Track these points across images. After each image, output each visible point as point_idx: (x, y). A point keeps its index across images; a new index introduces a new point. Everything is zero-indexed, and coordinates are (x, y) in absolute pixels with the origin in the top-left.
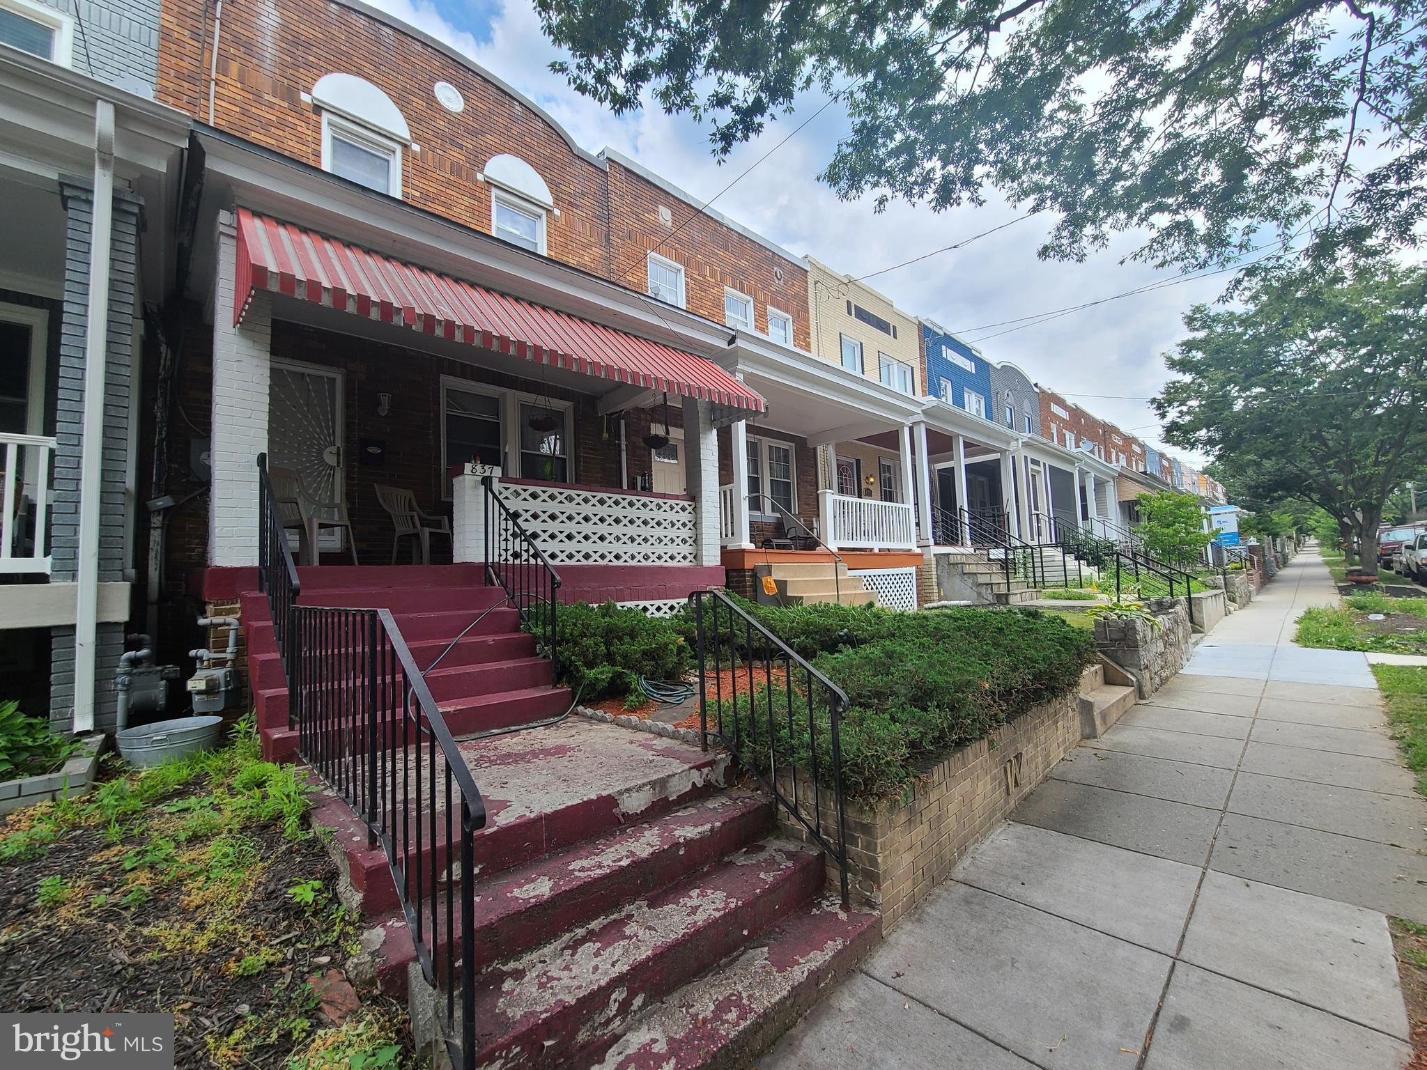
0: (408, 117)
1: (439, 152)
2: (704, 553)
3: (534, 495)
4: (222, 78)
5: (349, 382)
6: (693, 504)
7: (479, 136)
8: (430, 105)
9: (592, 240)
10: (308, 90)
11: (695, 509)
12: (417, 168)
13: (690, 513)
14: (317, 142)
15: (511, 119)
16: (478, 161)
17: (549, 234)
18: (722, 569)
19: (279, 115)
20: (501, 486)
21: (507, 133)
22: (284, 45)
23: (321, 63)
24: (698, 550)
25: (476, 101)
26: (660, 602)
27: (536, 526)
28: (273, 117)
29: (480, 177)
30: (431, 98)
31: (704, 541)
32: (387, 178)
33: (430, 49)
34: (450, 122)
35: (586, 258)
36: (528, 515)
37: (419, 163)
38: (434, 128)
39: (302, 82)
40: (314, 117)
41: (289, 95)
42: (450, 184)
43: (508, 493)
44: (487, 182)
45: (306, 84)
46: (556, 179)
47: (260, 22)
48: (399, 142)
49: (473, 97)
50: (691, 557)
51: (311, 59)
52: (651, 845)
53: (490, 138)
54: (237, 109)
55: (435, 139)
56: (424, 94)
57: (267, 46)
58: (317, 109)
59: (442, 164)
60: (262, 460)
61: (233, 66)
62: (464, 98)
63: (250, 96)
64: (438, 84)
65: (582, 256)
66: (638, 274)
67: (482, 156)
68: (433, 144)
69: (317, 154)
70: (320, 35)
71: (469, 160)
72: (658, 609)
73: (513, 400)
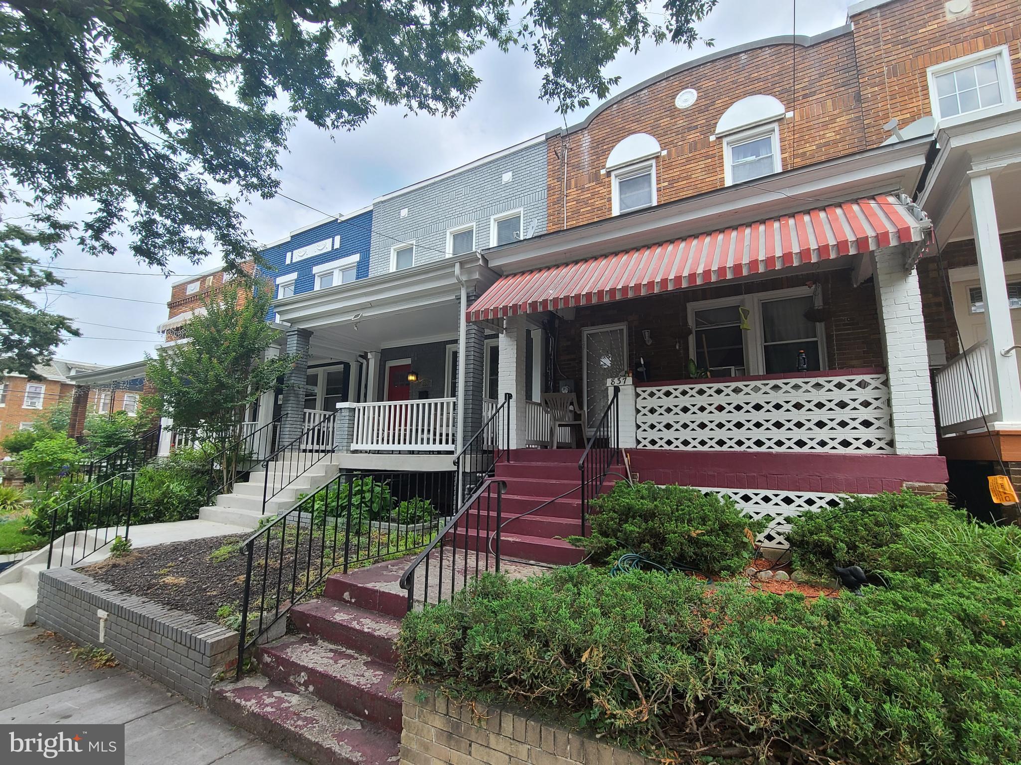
0: (658, 137)
1: (680, 143)
2: (898, 438)
3: (668, 394)
4: (569, 191)
5: (629, 328)
6: (883, 377)
7: (710, 108)
8: (672, 117)
9: (835, 112)
10: (604, 167)
11: (886, 383)
12: (665, 166)
13: (876, 388)
14: (610, 192)
15: (738, 71)
16: (711, 127)
17: (782, 140)
18: (939, 460)
19: (592, 191)
20: (639, 390)
21: (734, 86)
22: (593, 151)
23: (609, 146)
24: (893, 434)
25: (707, 84)
26: (813, 495)
27: (669, 418)
28: (590, 195)
29: (712, 138)
30: (673, 111)
31: (896, 423)
32: (650, 185)
33: (672, 78)
34: (687, 116)
35: (828, 135)
36: (662, 410)
37: (666, 162)
38: (676, 130)
39: (601, 165)
40: (607, 180)
41: (596, 177)
42: (689, 161)
43: (645, 395)
44: (718, 138)
45: (603, 164)
46: (787, 86)
47: (582, 149)
48: (653, 158)
49: (704, 82)
50: (882, 444)
51: (605, 147)
52: (386, 634)
53: (720, 101)
54: (575, 202)
55: (677, 137)
56: (668, 112)
57: (586, 158)
58: (609, 174)
59: (683, 151)
60: (508, 396)
61: (573, 181)
62: (697, 89)
63: (580, 191)
64: (678, 96)
65: (823, 137)
66: (911, 106)
67: (713, 122)
68: (675, 141)
69: (610, 200)
70: (609, 130)
71: (703, 133)
72: (810, 502)
73: (752, 303)
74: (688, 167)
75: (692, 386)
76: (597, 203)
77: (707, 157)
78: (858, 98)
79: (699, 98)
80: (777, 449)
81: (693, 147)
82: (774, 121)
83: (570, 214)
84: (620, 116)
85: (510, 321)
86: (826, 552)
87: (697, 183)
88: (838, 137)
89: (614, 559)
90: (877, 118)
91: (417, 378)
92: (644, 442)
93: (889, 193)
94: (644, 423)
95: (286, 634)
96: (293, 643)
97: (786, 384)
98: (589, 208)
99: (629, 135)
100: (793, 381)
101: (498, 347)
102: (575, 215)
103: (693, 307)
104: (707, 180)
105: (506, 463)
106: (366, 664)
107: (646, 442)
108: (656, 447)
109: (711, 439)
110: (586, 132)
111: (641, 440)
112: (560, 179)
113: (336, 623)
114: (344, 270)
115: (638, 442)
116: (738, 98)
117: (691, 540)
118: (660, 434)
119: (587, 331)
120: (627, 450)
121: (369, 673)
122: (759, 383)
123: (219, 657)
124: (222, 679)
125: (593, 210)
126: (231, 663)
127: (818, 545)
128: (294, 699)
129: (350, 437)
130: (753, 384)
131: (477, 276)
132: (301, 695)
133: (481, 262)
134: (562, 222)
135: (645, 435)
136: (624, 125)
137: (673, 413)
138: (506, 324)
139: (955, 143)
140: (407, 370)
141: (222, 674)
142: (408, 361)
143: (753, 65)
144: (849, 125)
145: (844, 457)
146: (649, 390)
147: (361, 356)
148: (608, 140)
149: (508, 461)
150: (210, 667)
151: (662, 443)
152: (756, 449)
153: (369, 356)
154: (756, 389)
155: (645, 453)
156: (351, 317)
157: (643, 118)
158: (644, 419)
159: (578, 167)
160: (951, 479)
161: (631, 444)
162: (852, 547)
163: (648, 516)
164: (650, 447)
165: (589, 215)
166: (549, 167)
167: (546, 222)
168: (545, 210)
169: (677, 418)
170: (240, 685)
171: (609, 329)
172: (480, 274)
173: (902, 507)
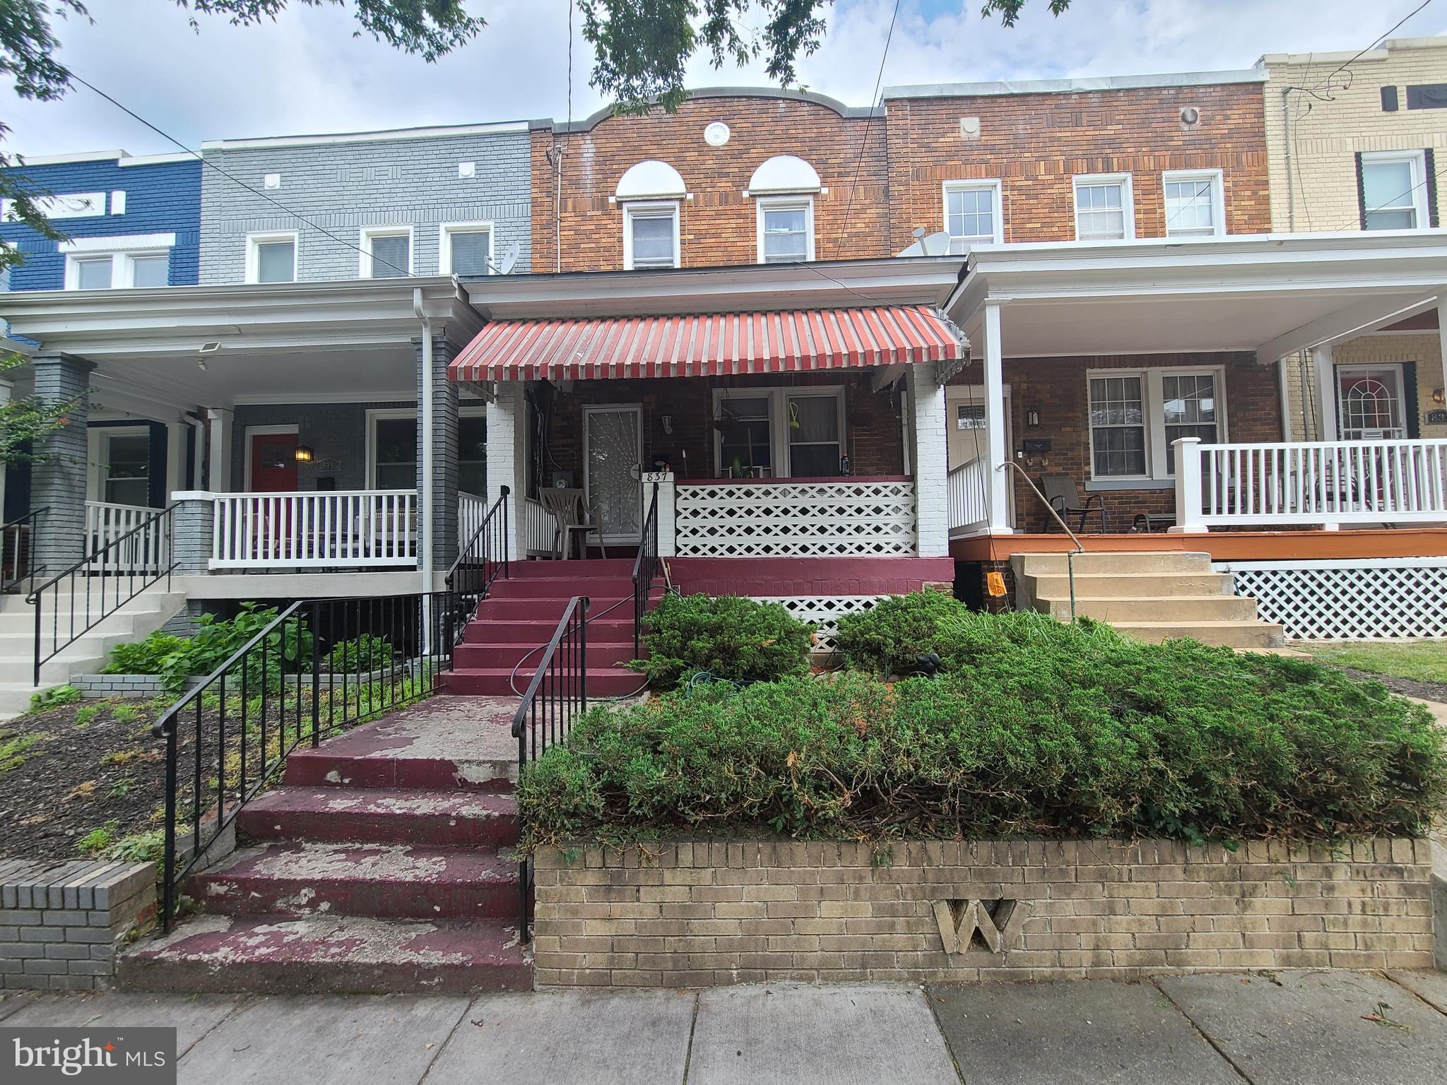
0: (683, 173)
1: (709, 190)
2: (920, 542)
3: (712, 494)
4: (564, 215)
5: (645, 413)
6: (911, 485)
7: (744, 156)
8: (701, 154)
9: (866, 202)
10: (613, 194)
11: (914, 491)
12: (691, 214)
13: (906, 495)
14: (621, 230)
15: (776, 121)
16: (744, 181)
17: (816, 218)
18: (949, 561)
19: (596, 222)
20: (679, 488)
21: (771, 137)
22: (598, 168)
23: (621, 166)
24: (916, 538)
25: (741, 124)
26: (851, 599)
27: (713, 522)
28: (593, 227)
29: (745, 194)
30: (701, 145)
31: (920, 529)
32: (671, 234)
33: (700, 101)
34: (718, 157)
35: (859, 225)
36: (706, 513)
37: (693, 209)
38: (705, 171)
39: (610, 189)
40: (617, 212)
41: (602, 204)
42: (718, 214)
43: (687, 495)
44: (752, 196)
45: (612, 189)
46: (824, 157)
47: (583, 160)
48: (677, 199)
49: (739, 121)
50: (907, 548)
51: (614, 167)
52: (435, 808)
53: (755, 151)
54: (573, 233)
55: (705, 180)
56: (696, 145)
57: (588, 174)
58: (619, 204)
59: (711, 200)
60: (505, 490)
61: (570, 202)
62: (731, 127)
63: (580, 219)
64: (708, 128)
65: (854, 225)
66: (929, 215)
67: (747, 174)
68: (704, 185)
69: (621, 240)
70: (620, 145)
71: (736, 184)
72: (849, 605)
73: (780, 397)
74: (717, 222)
75: (739, 486)
76: (604, 240)
77: (739, 216)
78: (886, 192)
79: (732, 139)
80: (821, 555)
81: (724, 198)
82: (810, 194)
83: (565, 247)
84: (636, 131)
85: (503, 385)
86: (875, 649)
87: (727, 244)
88: (867, 230)
89: (685, 680)
90: (902, 220)
91: (312, 455)
92: (685, 550)
93: (927, 305)
94: (686, 527)
95: (236, 849)
96: (257, 858)
97: (831, 488)
98: (593, 245)
99: (647, 159)
100: (838, 485)
101: (485, 419)
102: (573, 251)
103: (718, 393)
104: (738, 244)
105: (503, 580)
106: (407, 854)
107: (687, 550)
108: (699, 555)
109: (758, 545)
110: (589, 137)
111: (682, 547)
112: (551, 194)
113: (338, 813)
114: (137, 257)
115: (678, 550)
116: (775, 153)
117: (762, 651)
118: (704, 541)
119: (589, 410)
120: (667, 559)
121: (422, 862)
122: (788, 486)
123: (125, 907)
124: (134, 940)
125: (597, 250)
126: (147, 911)
127: (868, 643)
128: (301, 928)
129: (206, 548)
130: (782, 487)
131: (449, 314)
132: (307, 920)
133: (457, 294)
134: (554, 256)
135: (686, 541)
136: (641, 143)
137: (718, 516)
138: (498, 389)
139: (982, 268)
140: (294, 443)
141: (134, 932)
142: (292, 429)
143: (791, 119)
144: (878, 220)
145: (879, 561)
146: (692, 488)
147: (190, 414)
148: (620, 158)
149: (507, 577)
150: (109, 926)
151: (705, 550)
152: (801, 555)
153: (211, 414)
154: (785, 493)
155: (686, 561)
156: (198, 347)
157: (664, 142)
158: (685, 523)
159: (576, 183)
160: (956, 578)
161: (671, 553)
162: (898, 641)
163: (715, 630)
164: (691, 555)
165: (592, 254)
166: (535, 172)
167: (530, 251)
168: (528, 233)
169: (722, 522)
170: (176, 937)
171: (619, 410)
172: (455, 312)
173: (929, 603)
